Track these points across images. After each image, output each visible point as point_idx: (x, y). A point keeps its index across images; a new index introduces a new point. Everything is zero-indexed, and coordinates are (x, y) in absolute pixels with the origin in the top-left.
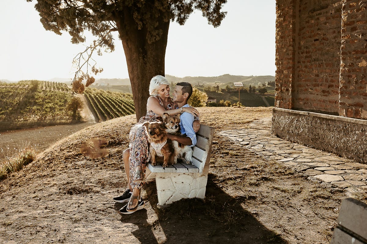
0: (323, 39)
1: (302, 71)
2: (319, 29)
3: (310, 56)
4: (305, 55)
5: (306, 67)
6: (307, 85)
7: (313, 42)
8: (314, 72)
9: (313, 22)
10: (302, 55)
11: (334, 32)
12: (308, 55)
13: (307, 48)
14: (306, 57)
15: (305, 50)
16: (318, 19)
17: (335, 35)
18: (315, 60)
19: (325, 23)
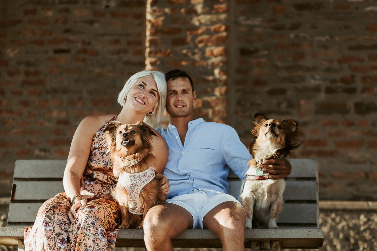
0: (85, 51)
1: (11, 112)
2: (67, 31)
3: (41, 83)
4: (20, 78)
5: (25, 104)
6: (30, 143)
7: (51, 54)
8: (55, 114)
9: (50, 14)
10: (8, 78)
11: (117, 42)
12: (33, 79)
13: (28, 64)
14: (24, 83)
15: (23, 68)
16: (67, 10)
17: (117, 47)
18: (55, 91)
19: (91, 23)
